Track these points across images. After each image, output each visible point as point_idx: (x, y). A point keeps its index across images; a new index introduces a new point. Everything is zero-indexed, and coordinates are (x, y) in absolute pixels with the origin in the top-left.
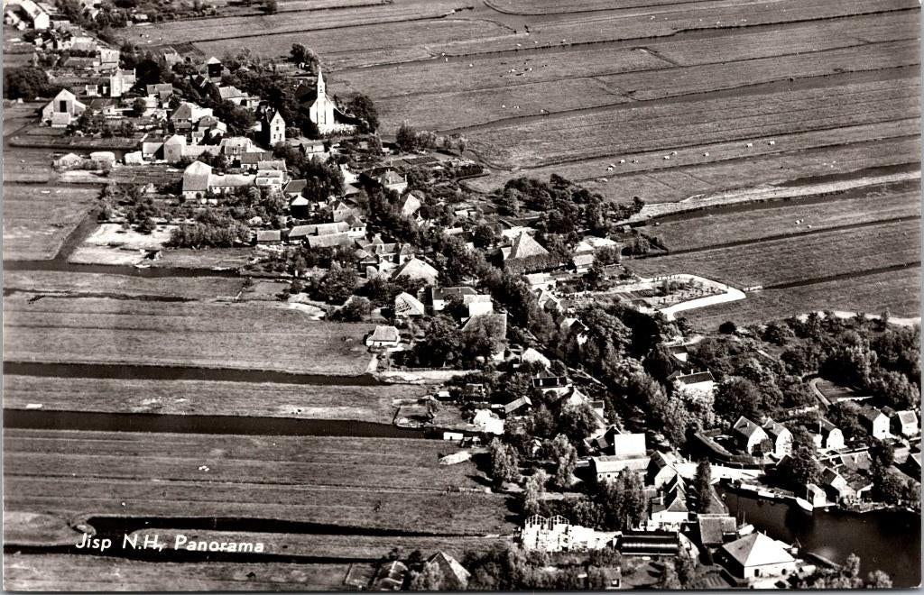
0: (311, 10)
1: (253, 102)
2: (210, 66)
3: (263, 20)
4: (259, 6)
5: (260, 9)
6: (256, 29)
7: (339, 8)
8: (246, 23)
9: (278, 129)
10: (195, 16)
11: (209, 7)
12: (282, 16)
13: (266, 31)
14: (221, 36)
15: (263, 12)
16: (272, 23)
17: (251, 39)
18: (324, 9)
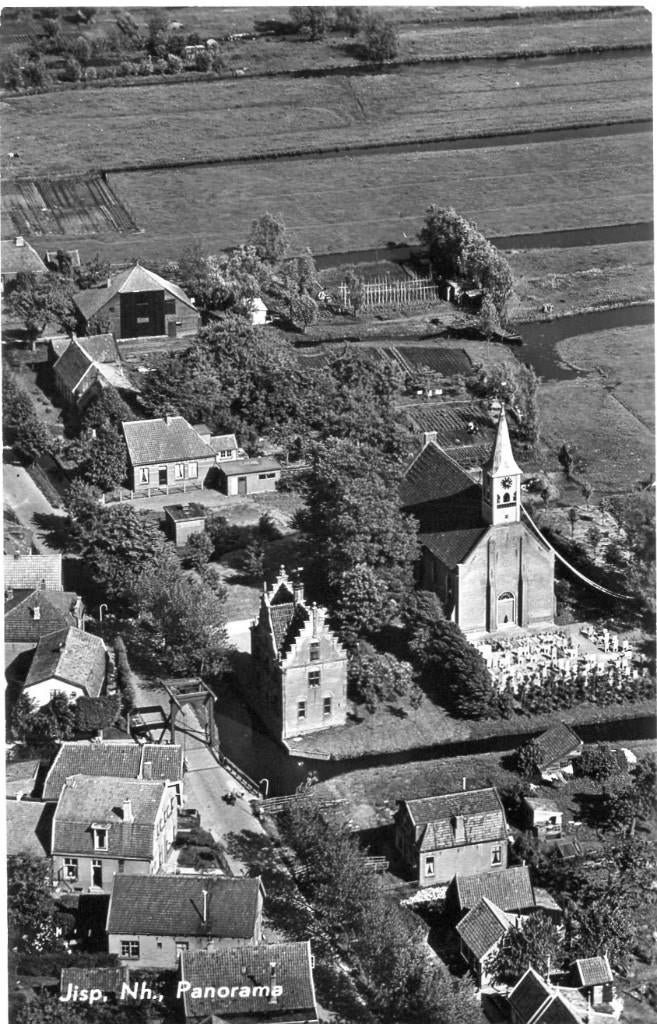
0: (501, 59)
1: (253, 480)
2: (127, 299)
3: (351, 93)
4: (346, 40)
5: (350, 51)
6: (322, 127)
7: (584, 53)
8: (296, 103)
9: (314, 679)
10: (144, 73)
11: (194, 40)
12: (409, 78)
13: (355, 138)
14: (210, 149)
15: (352, 62)
16: (378, 102)
17: (300, 165)
18: (541, 55)
